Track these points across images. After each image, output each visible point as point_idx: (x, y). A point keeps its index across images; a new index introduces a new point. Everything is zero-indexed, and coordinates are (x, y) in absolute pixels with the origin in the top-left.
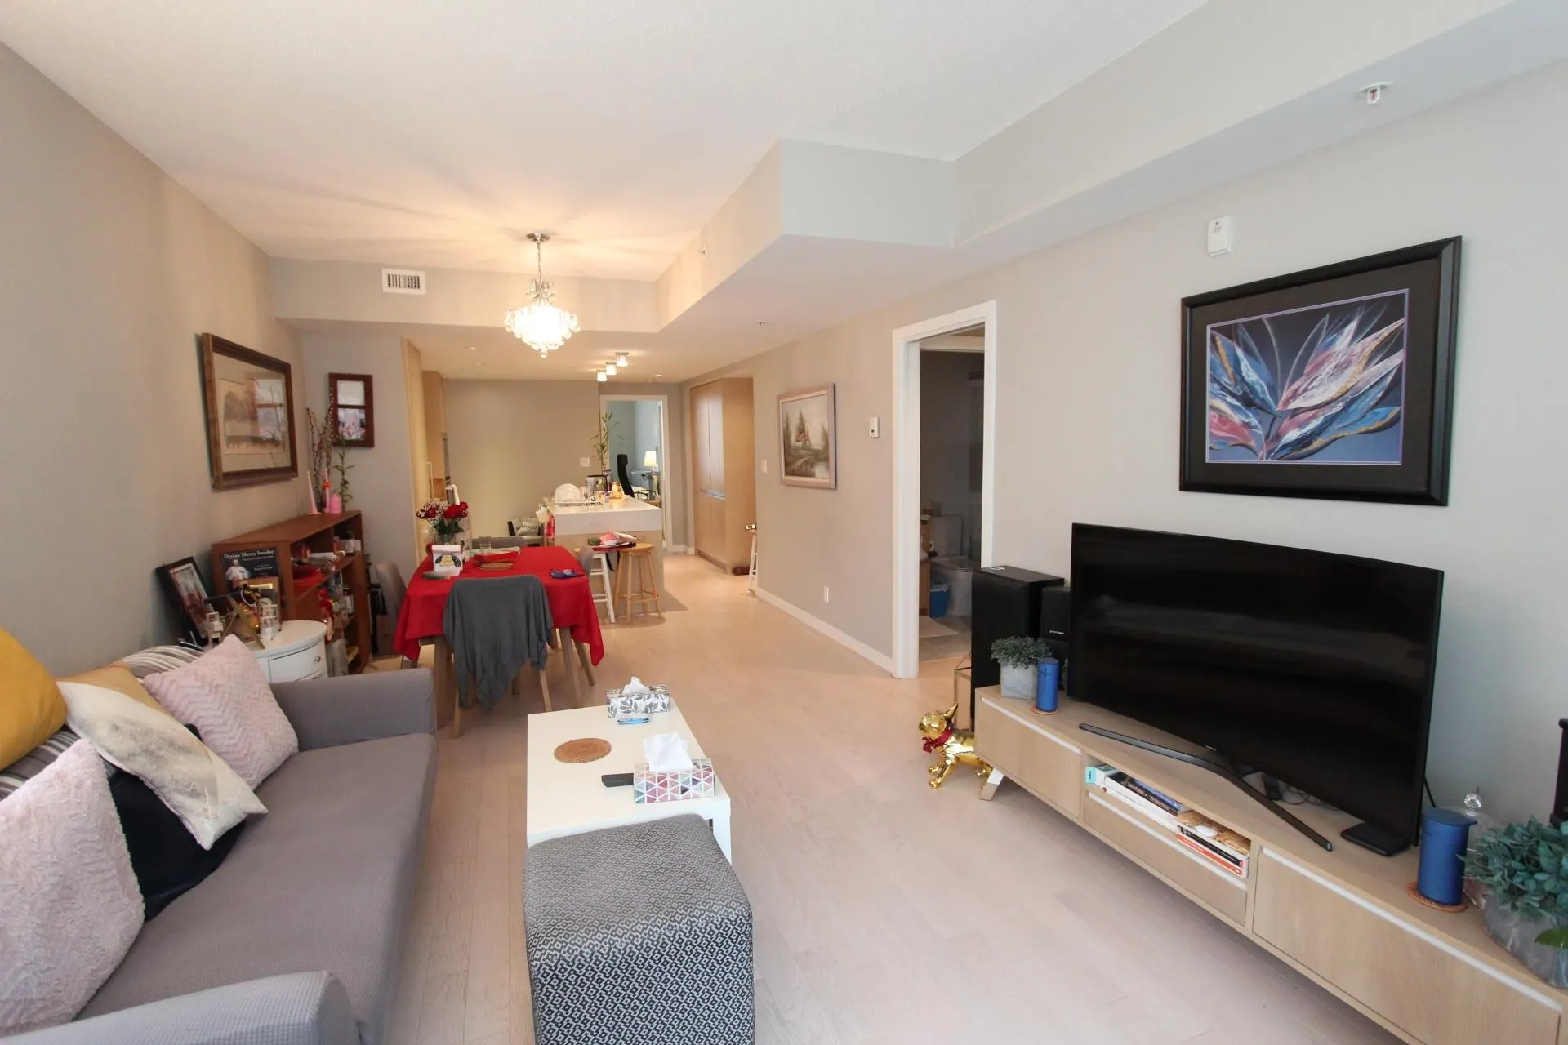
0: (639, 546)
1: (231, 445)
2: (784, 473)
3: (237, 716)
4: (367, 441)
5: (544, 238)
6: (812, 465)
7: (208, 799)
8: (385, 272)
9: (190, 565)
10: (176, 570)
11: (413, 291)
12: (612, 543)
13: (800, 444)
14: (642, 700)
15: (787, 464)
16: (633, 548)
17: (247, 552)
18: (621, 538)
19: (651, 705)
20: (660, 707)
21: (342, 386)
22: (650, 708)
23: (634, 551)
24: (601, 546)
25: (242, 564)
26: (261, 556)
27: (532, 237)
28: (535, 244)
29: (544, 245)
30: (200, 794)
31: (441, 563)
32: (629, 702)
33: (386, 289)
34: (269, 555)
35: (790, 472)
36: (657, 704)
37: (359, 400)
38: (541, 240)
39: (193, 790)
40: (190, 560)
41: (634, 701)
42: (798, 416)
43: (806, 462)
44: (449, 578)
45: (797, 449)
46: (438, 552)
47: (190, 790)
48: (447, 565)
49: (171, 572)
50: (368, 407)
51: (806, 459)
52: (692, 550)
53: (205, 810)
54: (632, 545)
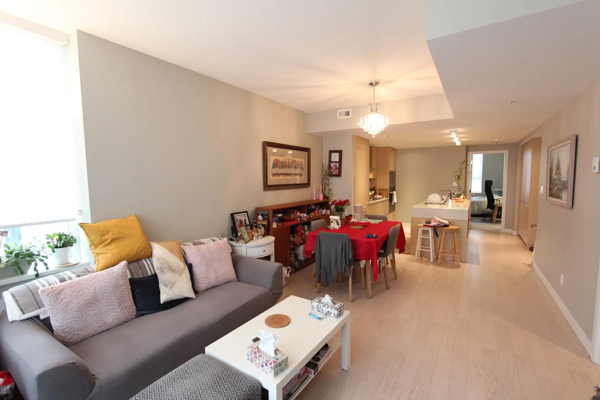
0: (451, 227)
1: (275, 176)
2: (548, 196)
3: (206, 264)
4: (339, 175)
5: (377, 83)
6: (561, 191)
7: (168, 288)
8: (339, 111)
9: (246, 213)
10: (236, 215)
11: (348, 117)
12: (436, 224)
13: (556, 177)
14: (325, 307)
15: (550, 189)
16: (447, 228)
17: (264, 211)
18: (439, 222)
19: (329, 312)
20: (332, 315)
21: (333, 154)
22: (328, 314)
23: (446, 230)
24: (430, 224)
25: (261, 215)
26: (266, 213)
27: (371, 84)
28: (373, 87)
29: (376, 87)
30: (167, 286)
31: (333, 223)
32: (319, 306)
33: (339, 117)
34: (267, 213)
35: (551, 195)
36: (331, 313)
37: (337, 160)
38: (376, 85)
39: (166, 284)
40: (246, 212)
41: (321, 307)
42: (557, 158)
43: (558, 189)
44: (332, 229)
45: (555, 179)
46: (332, 219)
47: (165, 283)
48: (334, 224)
49: (234, 215)
50: (340, 162)
51: (559, 187)
52: (515, 233)
53: (165, 291)
54: (446, 226)
